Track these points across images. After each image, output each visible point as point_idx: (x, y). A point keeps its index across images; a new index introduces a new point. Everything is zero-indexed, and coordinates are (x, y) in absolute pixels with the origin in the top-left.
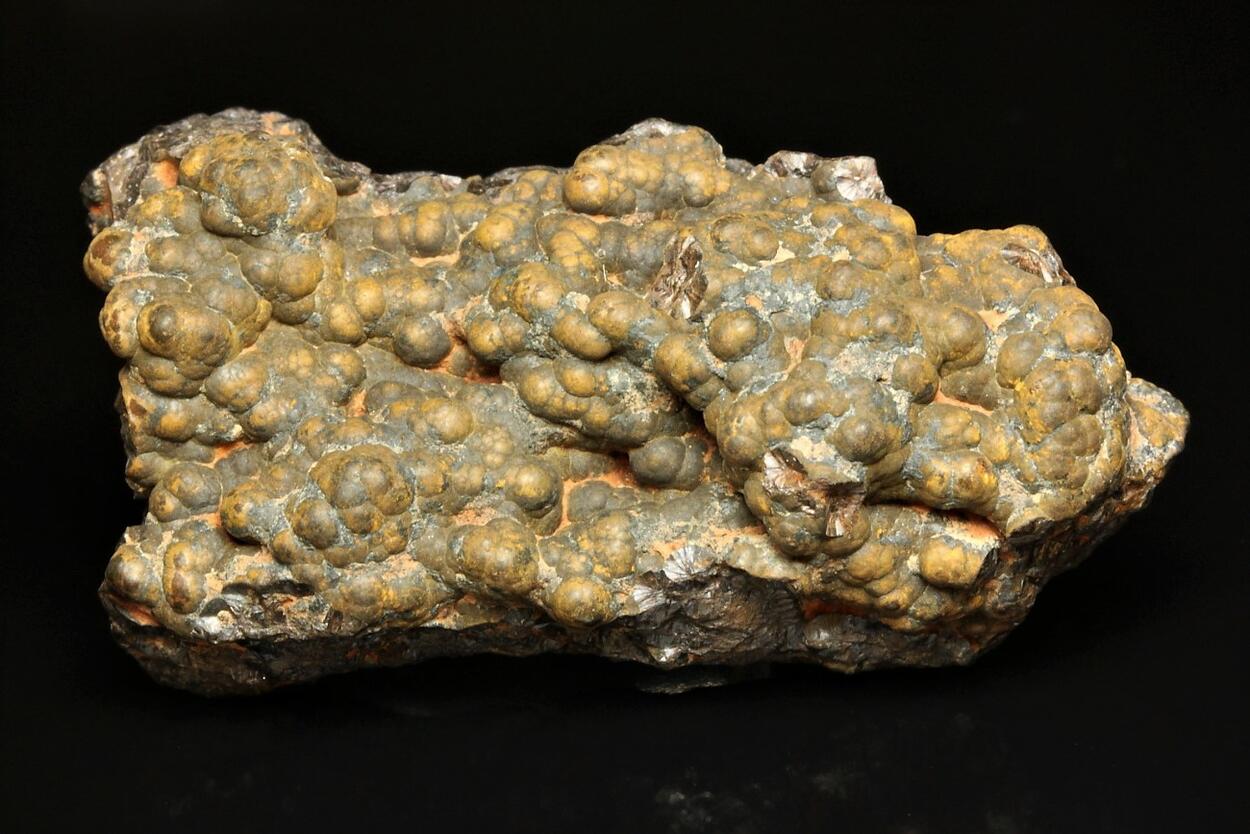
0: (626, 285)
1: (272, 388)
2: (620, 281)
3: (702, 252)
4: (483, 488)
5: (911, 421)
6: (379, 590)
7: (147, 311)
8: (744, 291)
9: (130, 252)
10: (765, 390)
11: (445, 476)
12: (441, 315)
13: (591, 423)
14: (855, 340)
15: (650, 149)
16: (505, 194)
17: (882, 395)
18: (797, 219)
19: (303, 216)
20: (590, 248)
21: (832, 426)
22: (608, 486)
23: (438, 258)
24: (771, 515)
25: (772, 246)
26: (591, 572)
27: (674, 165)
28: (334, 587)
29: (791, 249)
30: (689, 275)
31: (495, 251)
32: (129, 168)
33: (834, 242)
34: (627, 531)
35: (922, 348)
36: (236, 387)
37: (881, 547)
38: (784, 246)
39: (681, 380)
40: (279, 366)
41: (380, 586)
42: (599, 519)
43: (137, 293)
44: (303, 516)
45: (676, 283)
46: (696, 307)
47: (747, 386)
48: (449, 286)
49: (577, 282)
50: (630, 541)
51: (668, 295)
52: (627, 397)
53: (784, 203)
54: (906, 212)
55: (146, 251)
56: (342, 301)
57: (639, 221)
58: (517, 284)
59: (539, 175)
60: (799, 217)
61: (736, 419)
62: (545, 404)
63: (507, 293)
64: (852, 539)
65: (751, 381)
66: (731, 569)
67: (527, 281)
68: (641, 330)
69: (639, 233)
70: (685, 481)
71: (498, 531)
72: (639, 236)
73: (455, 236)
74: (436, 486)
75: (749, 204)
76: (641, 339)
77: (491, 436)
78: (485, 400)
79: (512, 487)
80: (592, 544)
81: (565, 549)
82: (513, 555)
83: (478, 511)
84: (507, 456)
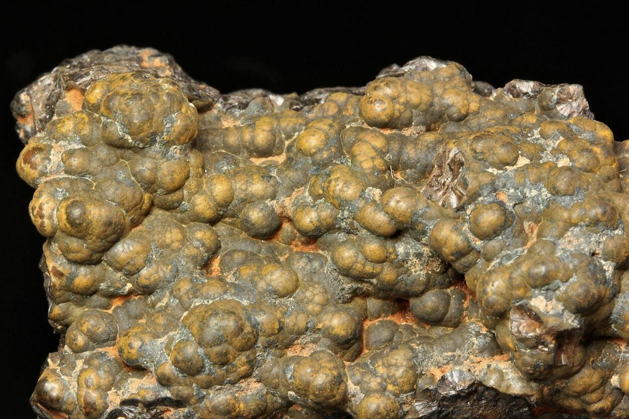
0: (407, 180)
1: (154, 257)
2: (403, 177)
3: (463, 160)
4: (307, 329)
5: (616, 283)
6: (233, 404)
7: (64, 204)
8: (495, 188)
9: (50, 160)
10: (512, 262)
11: (280, 322)
12: (274, 202)
13: (384, 281)
14: (576, 225)
15: (421, 80)
16: (316, 111)
17: (596, 265)
18: (530, 132)
19: (175, 134)
20: (381, 153)
21: (561, 289)
22: (395, 324)
23: (270, 158)
24: (516, 351)
25: (514, 156)
26: (385, 389)
27: (439, 91)
28: (201, 402)
29: (527, 157)
30: (455, 177)
31: (312, 155)
32: (47, 93)
33: (557, 151)
34: (410, 359)
35: (624, 230)
36: (128, 257)
37: (592, 371)
38: (522, 155)
39: (450, 252)
40: (158, 241)
41: (234, 402)
42: (390, 351)
43: (57, 191)
44: (179, 353)
45: (445, 182)
46: (460, 200)
47: (497, 258)
48: (279, 181)
49: (373, 180)
50: (413, 367)
51: (439, 190)
52: (410, 263)
53: (519, 119)
54: (607, 127)
55: (62, 159)
56: (204, 193)
57: (415, 132)
58: (330, 182)
59: (340, 96)
60: (531, 129)
61: (491, 284)
62: (350, 268)
63: (323, 188)
64: (573, 366)
65: (500, 255)
66: (485, 386)
67: (337, 179)
68: (420, 217)
69: (415, 142)
70: (450, 321)
71: (318, 361)
72: (416, 144)
73: (282, 142)
74: (274, 329)
75: (494, 119)
76: (420, 223)
77: (312, 291)
78: (307, 264)
79: (328, 328)
80: (385, 369)
81: (366, 373)
82: (329, 378)
83: (303, 346)
84: (324, 305)
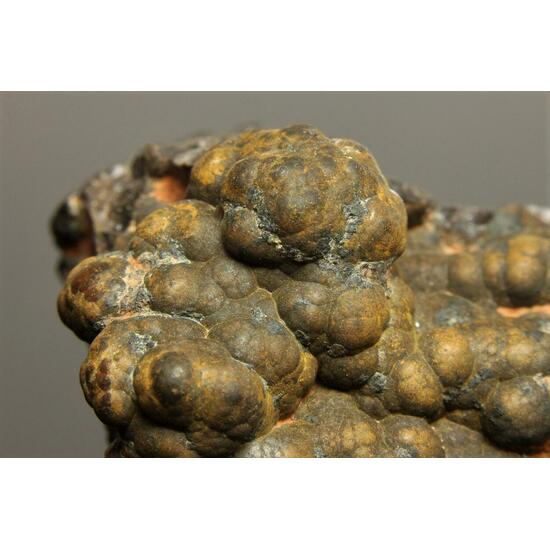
7: (149, 361)
9: (123, 284)
19: (365, 237)
23: (536, 309)
40: (328, 445)
43: (134, 337)
55: (147, 283)
56: (415, 358)
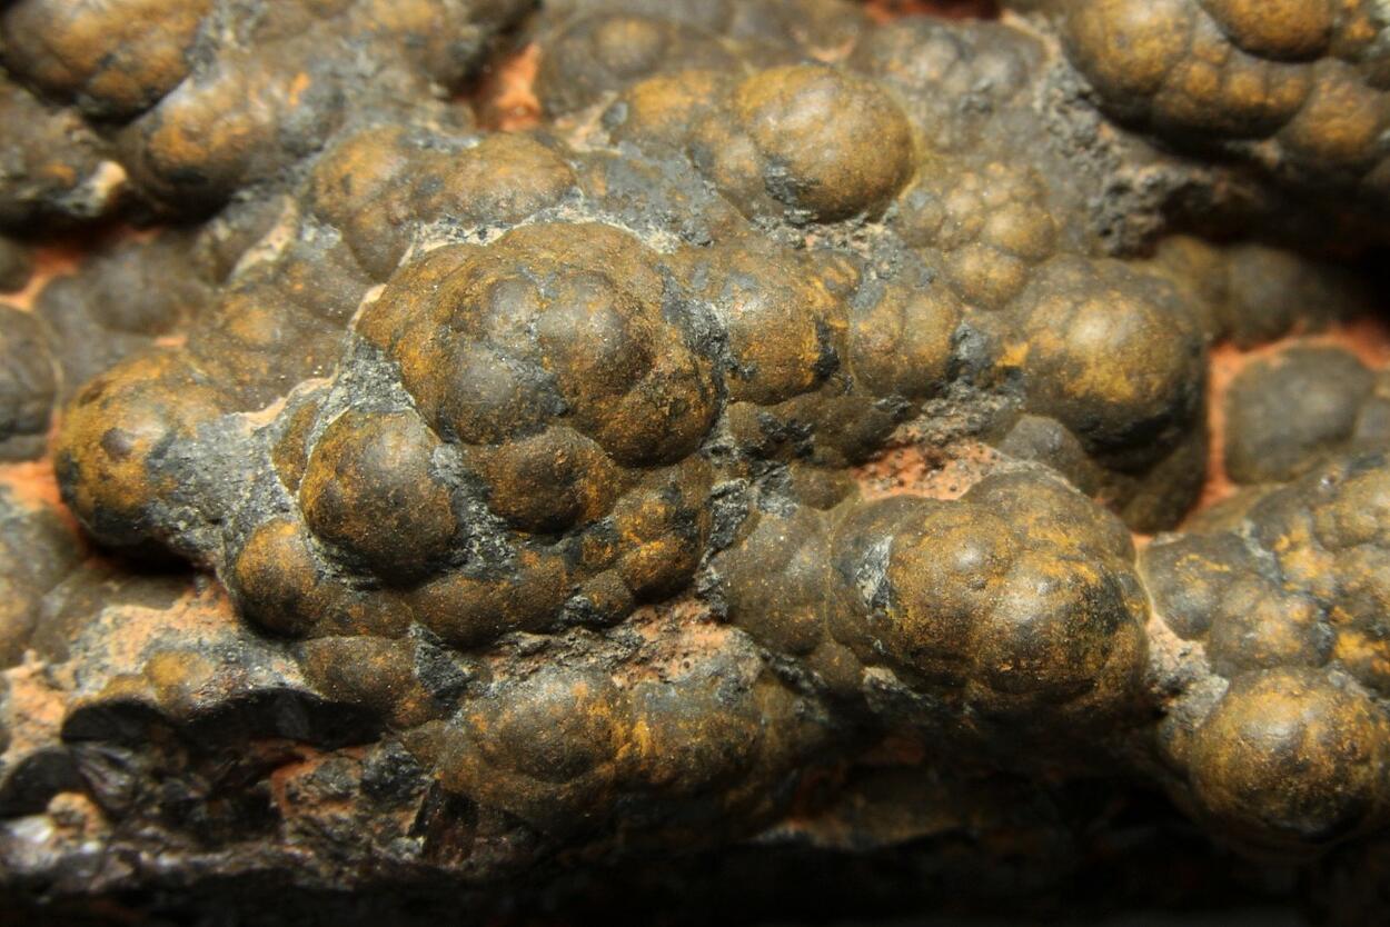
1: (228, 35)
4: (953, 368)
6: (603, 725)
11: (824, 331)
13: (1312, 150)
22: (1358, 368)
26: (1326, 656)
28: (448, 714)
36: (107, 32)
41: (605, 711)
42: (1351, 476)
44: (340, 472)
62: (1157, 84)
71: (1006, 517)
74: (795, 362)
77: (976, 193)
78: (950, 69)
79: (1051, 367)
80: (1328, 559)
81: (1234, 578)
82: (1066, 598)
83: (936, 451)
84: (1033, 257)
